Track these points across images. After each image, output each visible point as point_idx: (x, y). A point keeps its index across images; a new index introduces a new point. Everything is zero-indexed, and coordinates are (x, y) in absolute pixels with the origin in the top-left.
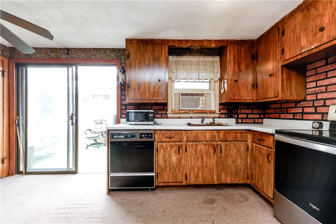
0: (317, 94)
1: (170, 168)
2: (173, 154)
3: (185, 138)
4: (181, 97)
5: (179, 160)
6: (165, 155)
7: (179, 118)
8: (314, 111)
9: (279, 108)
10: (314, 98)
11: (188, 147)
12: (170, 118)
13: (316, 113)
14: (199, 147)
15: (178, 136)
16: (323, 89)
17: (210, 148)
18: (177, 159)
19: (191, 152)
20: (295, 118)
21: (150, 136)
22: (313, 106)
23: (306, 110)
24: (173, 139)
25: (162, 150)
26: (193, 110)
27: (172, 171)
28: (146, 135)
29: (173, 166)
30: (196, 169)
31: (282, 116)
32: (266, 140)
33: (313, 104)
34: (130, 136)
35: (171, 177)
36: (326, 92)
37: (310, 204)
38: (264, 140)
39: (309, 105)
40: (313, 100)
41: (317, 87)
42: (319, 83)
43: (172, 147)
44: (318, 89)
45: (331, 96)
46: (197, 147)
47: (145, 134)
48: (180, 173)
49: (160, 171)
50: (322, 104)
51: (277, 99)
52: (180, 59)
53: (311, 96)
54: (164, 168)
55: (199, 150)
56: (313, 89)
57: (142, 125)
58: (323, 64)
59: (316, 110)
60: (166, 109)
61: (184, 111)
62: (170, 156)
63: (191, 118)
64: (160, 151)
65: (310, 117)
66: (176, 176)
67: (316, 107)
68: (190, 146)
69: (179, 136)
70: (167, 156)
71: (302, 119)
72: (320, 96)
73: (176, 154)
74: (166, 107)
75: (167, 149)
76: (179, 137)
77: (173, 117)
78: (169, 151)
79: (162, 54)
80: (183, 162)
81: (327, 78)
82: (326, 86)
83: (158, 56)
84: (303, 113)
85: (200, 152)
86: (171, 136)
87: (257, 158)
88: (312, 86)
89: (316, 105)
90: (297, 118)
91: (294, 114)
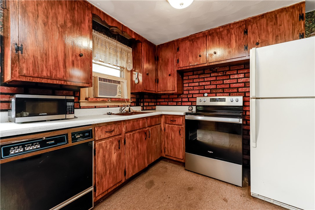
0: (189, 90)
1: (110, 170)
2: (113, 151)
3: (123, 129)
4: (99, 81)
5: (119, 156)
6: (104, 156)
7: (95, 107)
8: (187, 101)
9: (167, 98)
10: (188, 93)
11: (126, 139)
12: (84, 108)
13: (189, 101)
14: (135, 136)
15: (117, 128)
16: (192, 88)
17: (143, 135)
18: (117, 156)
19: (129, 143)
20: (178, 104)
21: (87, 134)
22: (187, 98)
23: (184, 100)
24: (113, 134)
25: (101, 151)
26: (111, 98)
27: (112, 172)
28: (81, 135)
29: (114, 165)
30: (133, 159)
31: (169, 103)
32: (177, 121)
33: (187, 96)
34: (53, 142)
35: (111, 181)
36: (193, 90)
37: (208, 151)
38: (175, 121)
39: (185, 97)
40: (187, 94)
41: (189, 86)
42: (190, 84)
43: (112, 143)
44: (189, 88)
45: (195, 92)
46: (133, 136)
47: (79, 133)
48: (120, 171)
49: (99, 179)
50: (191, 97)
51: (174, 92)
52: (98, 35)
53: (186, 91)
54: (103, 173)
55: (135, 139)
56: (187, 88)
57: (51, 120)
58: (192, 74)
59: (188, 100)
60: (78, 95)
61: (101, 99)
62: (110, 155)
63: (108, 107)
64: (99, 152)
65: (186, 104)
66: (116, 176)
67: (188, 98)
68: (129, 136)
69: (119, 127)
70: (107, 156)
71: (181, 105)
72: (190, 92)
73: (116, 150)
74: (77, 93)
75: (107, 147)
76: (119, 129)
77: (87, 107)
78: (109, 148)
79: (84, 19)
80: (122, 157)
81: (193, 82)
82: (193, 86)
83: (79, 20)
84: (182, 102)
85: (136, 141)
86: (111, 129)
87: (169, 134)
88: (186, 86)
89: (188, 97)
90: (179, 104)
91: (177, 102)
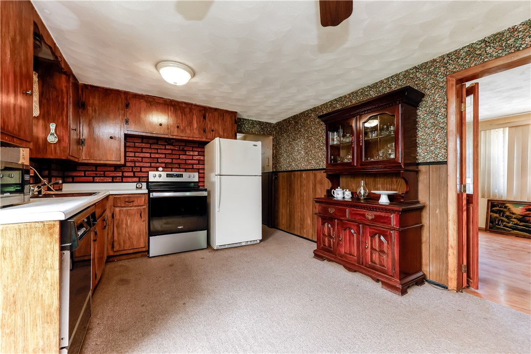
0: (135, 162)
8: (133, 175)
9: (93, 171)
10: (133, 165)
13: (134, 176)
16: (140, 159)
20: (114, 181)
22: (132, 171)
23: (126, 174)
31: (97, 179)
32: (136, 201)
33: (132, 170)
36: (142, 162)
38: (133, 201)
39: (129, 170)
40: (132, 167)
41: (135, 157)
42: (137, 154)
44: (136, 159)
45: (145, 165)
50: (139, 171)
51: (119, 163)
53: (130, 163)
56: (132, 158)
58: (140, 141)
59: (134, 174)
65: (129, 179)
67: (134, 173)
71: (122, 182)
72: (137, 164)
81: (142, 152)
82: (142, 158)
84: (123, 177)
87: (122, 221)
88: (131, 155)
89: (134, 170)
90: (117, 181)
91: (113, 177)
